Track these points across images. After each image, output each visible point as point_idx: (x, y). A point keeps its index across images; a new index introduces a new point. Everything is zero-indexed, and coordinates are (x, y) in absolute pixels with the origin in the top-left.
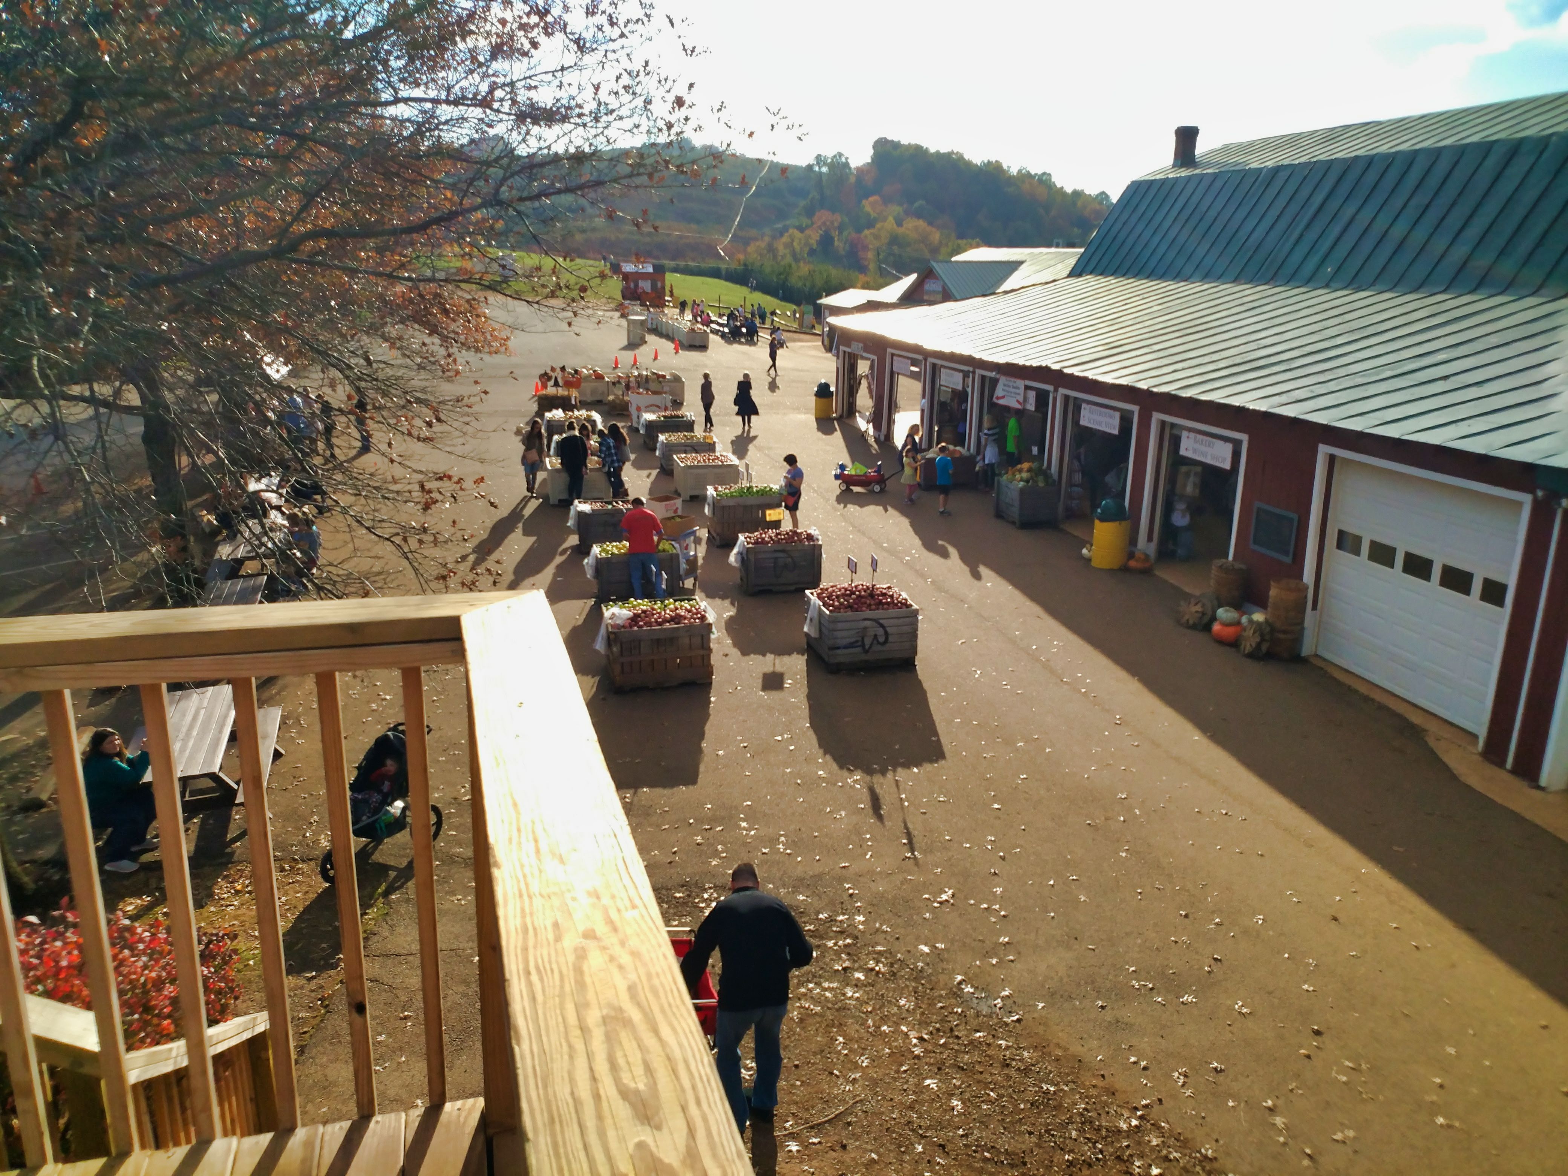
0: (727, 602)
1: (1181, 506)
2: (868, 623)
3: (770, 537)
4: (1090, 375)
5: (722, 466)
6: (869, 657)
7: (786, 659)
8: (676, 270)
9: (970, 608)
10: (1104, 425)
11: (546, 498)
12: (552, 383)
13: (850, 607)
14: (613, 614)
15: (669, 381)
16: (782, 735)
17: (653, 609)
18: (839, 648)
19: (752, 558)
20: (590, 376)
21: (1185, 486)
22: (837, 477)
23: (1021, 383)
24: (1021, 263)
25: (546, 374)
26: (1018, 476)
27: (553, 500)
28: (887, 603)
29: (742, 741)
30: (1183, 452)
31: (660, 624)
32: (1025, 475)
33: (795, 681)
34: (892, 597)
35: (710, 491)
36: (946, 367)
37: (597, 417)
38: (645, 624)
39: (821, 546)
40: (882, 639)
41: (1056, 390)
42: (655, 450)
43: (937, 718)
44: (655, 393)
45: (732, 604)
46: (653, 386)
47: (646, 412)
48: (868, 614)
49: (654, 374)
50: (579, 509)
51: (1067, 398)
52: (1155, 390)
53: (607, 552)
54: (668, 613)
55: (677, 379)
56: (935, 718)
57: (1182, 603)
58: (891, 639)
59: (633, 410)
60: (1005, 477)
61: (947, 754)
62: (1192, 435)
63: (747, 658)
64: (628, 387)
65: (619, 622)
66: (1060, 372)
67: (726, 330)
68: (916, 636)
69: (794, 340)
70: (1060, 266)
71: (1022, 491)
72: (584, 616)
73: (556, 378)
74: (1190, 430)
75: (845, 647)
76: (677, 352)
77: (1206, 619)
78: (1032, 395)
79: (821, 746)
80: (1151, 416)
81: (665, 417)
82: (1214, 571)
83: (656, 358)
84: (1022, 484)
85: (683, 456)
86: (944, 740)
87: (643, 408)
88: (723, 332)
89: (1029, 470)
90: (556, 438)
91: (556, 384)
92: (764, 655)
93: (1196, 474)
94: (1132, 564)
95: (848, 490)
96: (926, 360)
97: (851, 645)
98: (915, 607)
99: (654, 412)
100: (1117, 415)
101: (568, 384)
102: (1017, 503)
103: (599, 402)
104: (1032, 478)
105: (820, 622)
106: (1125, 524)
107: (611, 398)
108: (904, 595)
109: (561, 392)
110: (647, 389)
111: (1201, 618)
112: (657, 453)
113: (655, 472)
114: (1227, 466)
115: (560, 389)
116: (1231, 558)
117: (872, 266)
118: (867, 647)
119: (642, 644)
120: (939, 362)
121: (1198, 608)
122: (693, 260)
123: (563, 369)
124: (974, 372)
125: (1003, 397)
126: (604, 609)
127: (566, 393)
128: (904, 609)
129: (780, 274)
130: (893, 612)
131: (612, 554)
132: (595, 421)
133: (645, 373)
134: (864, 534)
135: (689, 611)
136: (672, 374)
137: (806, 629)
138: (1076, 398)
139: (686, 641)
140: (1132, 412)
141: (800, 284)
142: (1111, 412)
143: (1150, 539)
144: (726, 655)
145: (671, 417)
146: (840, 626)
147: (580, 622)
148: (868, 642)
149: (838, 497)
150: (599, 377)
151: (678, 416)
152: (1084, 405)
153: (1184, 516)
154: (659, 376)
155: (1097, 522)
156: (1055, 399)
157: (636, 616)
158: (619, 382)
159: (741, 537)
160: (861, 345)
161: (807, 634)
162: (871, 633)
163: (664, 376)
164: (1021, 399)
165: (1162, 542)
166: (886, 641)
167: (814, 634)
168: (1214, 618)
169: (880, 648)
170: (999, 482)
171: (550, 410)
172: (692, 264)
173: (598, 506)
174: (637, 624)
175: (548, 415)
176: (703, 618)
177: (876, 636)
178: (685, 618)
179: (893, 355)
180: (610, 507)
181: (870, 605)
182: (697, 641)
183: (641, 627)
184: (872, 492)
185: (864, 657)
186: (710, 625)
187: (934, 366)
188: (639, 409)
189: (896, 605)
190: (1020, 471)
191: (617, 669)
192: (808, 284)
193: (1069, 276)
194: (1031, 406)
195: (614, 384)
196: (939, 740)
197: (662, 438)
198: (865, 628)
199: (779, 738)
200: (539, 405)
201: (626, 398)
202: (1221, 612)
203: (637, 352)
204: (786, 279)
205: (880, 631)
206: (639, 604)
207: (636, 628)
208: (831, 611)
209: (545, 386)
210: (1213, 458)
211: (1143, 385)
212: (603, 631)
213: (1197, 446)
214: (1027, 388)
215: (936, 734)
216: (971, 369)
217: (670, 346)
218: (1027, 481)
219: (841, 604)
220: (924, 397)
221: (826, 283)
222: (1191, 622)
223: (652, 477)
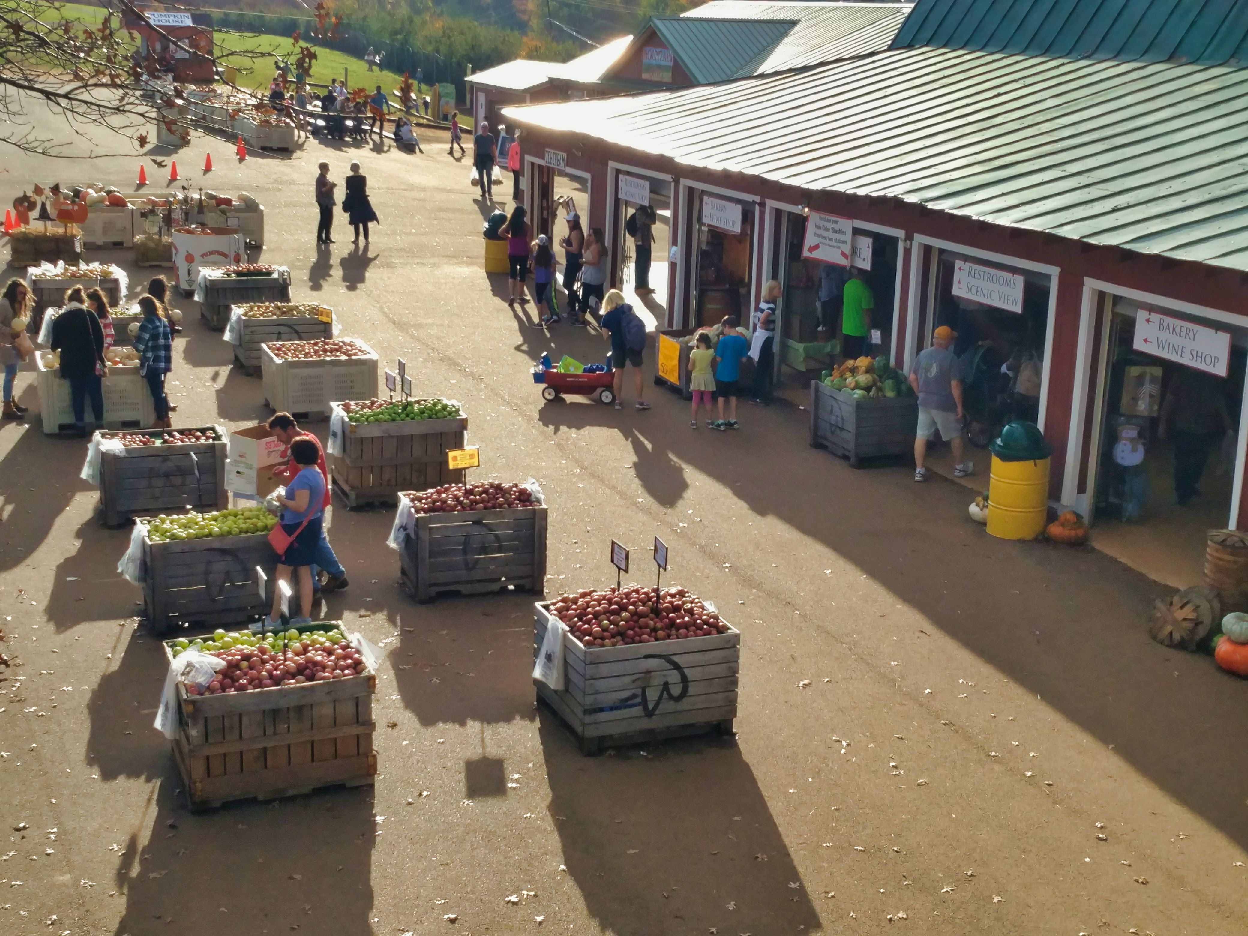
0: (381, 617)
1: (1129, 433)
2: (653, 663)
3: (456, 498)
4: (973, 212)
5: (350, 363)
6: (655, 723)
7: (503, 729)
8: (226, 24)
9: (803, 616)
10: (995, 296)
11: (37, 422)
12: (35, 214)
13: (621, 634)
14: (189, 665)
15: (238, 210)
16: (517, 891)
17: (263, 651)
18: (601, 710)
19: (425, 536)
20: (101, 201)
21: (1135, 399)
22: (538, 378)
23: (847, 225)
24: (793, 23)
25: (25, 198)
26: (850, 380)
27: (50, 425)
28: (686, 626)
29: (446, 908)
30: (1138, 345)
31: (277, 681)
32: (863, 378)
33: (524, 772)
34: (690, 612)
35: (337, 410)
36: (711, 195)
37: (119, 274)
38: (250, 682)
39: (545, 511)
40: (676, 691)
41: (909, 238)
42: (222, 330)
43: (790, 840)
44: (219, 231)
45: (391, 620)
46: (212, 218)
47: (206, 264)
48: (653, 646)
49: (211, 197)
50: (103, 448)
51: (927, 250)
52: (1093, 241)
53: (164, 533)
54: (292, 660)
55: (251, 207)
56: (786, 841)
57: (1159, 604)
58: (692, 690)
59: (179, 260)
60: (828, 381)
61: (824, 918)
62: (1155, 317)
63: (431, 730)
64: (168, 220)
65: (201, 680)
66: (920, 209)
67: (321, 123)
68: (735, 683)
69: (429, 140)
70: (870, 31)
71: (859, 406)
72: (121, 653)
73: (43, 205)
74: (1152, 308)
75: (612, 709)
76: (241, 160)
77: (1202, 632)
78: (866, 245)
79: (593, 912)
80: (1080, 286)
81: (239, 274)
82: (1211, 550)
83: (208, 169)
84: (859, 393)
85: (279, 344)
86: (814, 889)
87: (197, 258)
88: (315, 126)
89: (869, 370)
90: (50, 313)
91: (44, 216)
92: (463, 724)
93: (1153, 379)
94: (1055, 530)
95: (558, 401)
96: (677, 182)
97: (624, 704)
98: (734, 630)
99: (216, 264)
100: (1020, 280)
101: (65, 216)
102: (851, 426)
103: (118, 245)
104: (874, 384)
105: (566, 663)
106: (1044, 464)
107: (139, 238)
108: (711, 607)
109: (54, 229)
110: (203, 225)
111: (1193, 631)
112: (227, 336)
113: (225, 371)
114: (1221, 370)
115: (49, 223)
116: (1233, 524)
117: (534, 23)
118: (651, 706)
119: (245, 721)
120: (699, 186)
121: (1188, 612)
122: (252, 7)
123: (56, 189)
124: (762, 205)
125: (817, 247)
126: (169, 651)
127: (61, 231)
128: (715, 636)
129: (396, 33)
130: (695, 641)
131: (173, 537)
132: (116, 281)
133: (196, 196)
134: (601, 480)
135: (330, 652)
136: (243, 199)
137: (537, 673)
138: (942, 251)
139: (327, 710)
140: (1048, 277)
141: (430, 49)
142: (1008, 275)
143: (1082, 489)
144: (394, 726)
145: (249, 273)
146: (604, 669)
147: (115, 666)
148: (652, 695)
149: (541, 412)
150: (118, 203)
151: (259, 273)
152: (958, 263)
153: (1134, 450)
154: (221, 202)
155: (996, 461)
156: (908, 253)
157: (233, 666)
158: (152, 212)
159: (405, 500)
160: (563, 154)
161: (536, 682)
162: (657, 680)
163: (228, 202)
164: (847, 249)
165: (1101, 491)
166: (684, 692)
167: (554, 682)
168: (1217, 629)
169: (671, 706)
170: (817, 390)
171: (37, 265)
172: (250, 13)
173: (136, 442)
174: (235, 680)
175: (33, 271)
176: (358, 666)
177: (666, 685)
178: (324, 667)
179: (618, 172)
180: (158, 443)
181: (655, 630)
182: (347, 709)
183: (243, 688)
184: (599, 402)
185: (646, 724)
186: (371, 679)
187: (691, 191)
188: (190, 259)
189: (700, 628)
190: (854, 371)
191: (198, 769)
192: (443, 49)
193: (890, 48)
194: (865, 263)
195: (144, 215)
196: (802, 887)
197: (237, 312)
198: (648, 672)
199: (514, 898)
200: (15, 251)
201: (166, 239)
202: (1230, 621)
203: (174, 157)
204: (406, 41)
205: (674, 676)
206: (236, 641)
207: (232, 692)
208: (587, 644)
209: (23, 218)
210: (1196, 356)
211: (1071, 233)
212: (168, 693)
213: (1165, 336)
214: (857, 232)
215: (794, 875)
216: (758, 199)
217: (232, 148)
218: (868, 389)
219: (605, 629)
220: (675, 243)
221: (473, 48)
222: (1177, 637)
223: (221, 382)
